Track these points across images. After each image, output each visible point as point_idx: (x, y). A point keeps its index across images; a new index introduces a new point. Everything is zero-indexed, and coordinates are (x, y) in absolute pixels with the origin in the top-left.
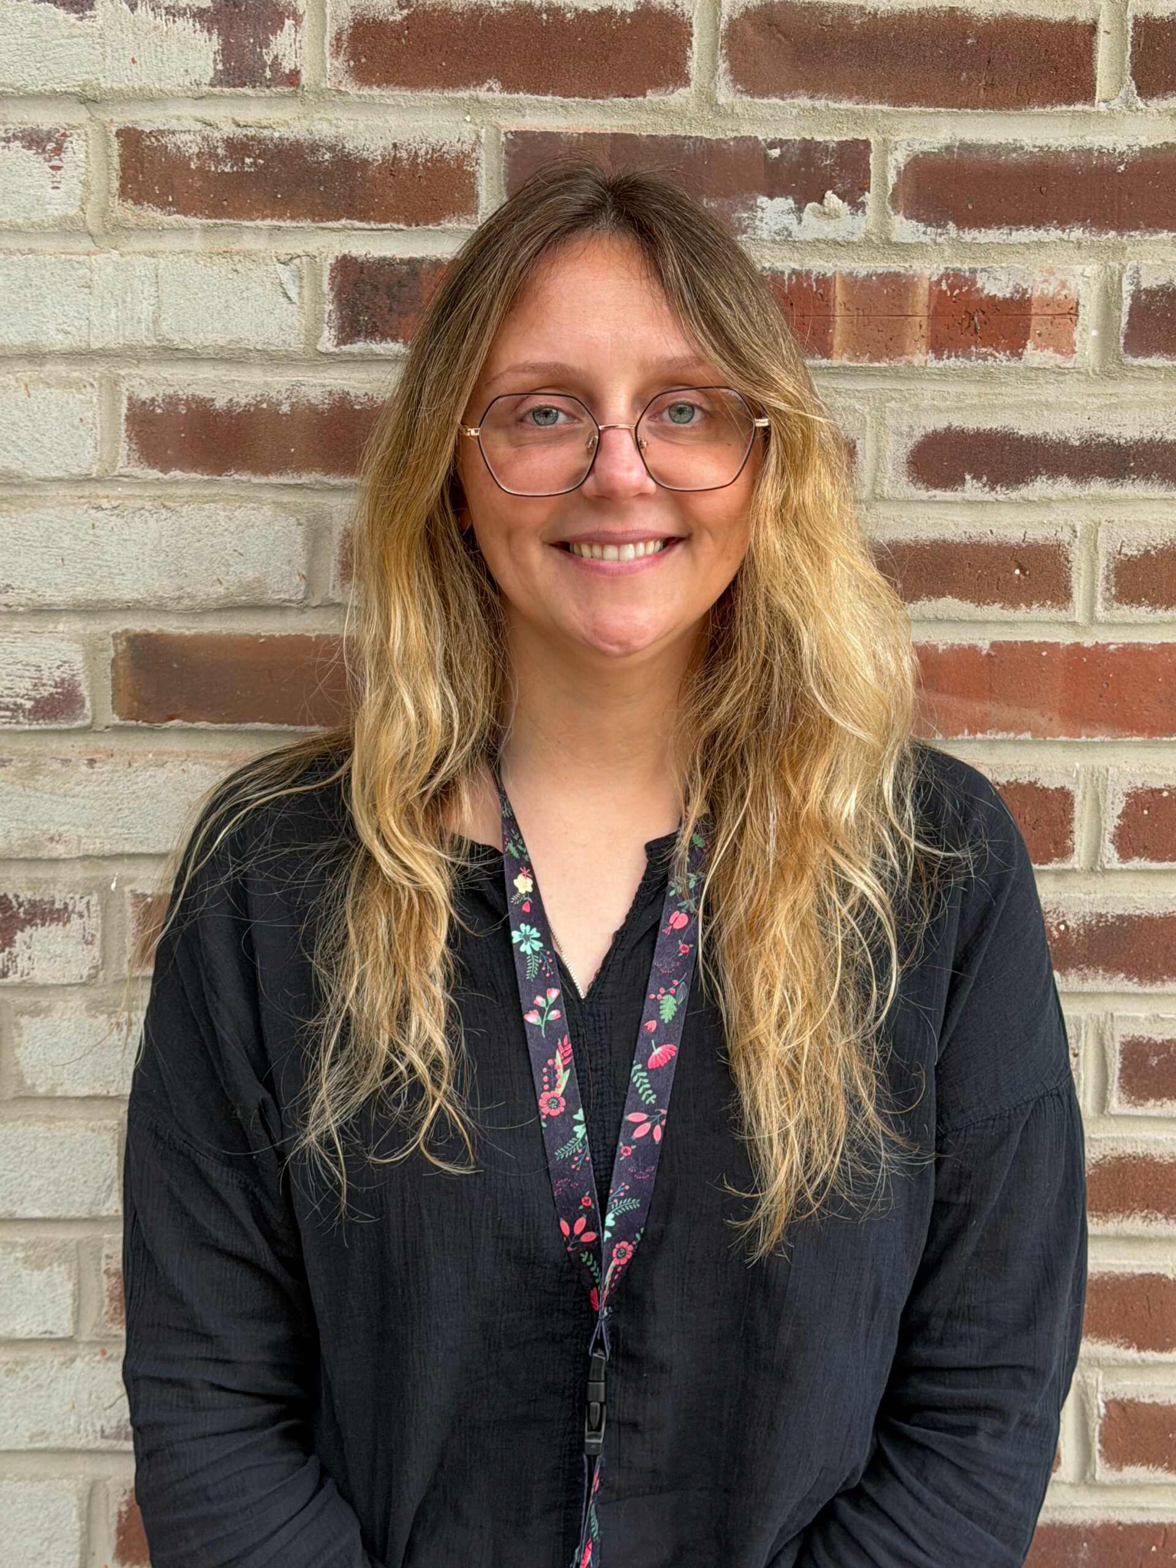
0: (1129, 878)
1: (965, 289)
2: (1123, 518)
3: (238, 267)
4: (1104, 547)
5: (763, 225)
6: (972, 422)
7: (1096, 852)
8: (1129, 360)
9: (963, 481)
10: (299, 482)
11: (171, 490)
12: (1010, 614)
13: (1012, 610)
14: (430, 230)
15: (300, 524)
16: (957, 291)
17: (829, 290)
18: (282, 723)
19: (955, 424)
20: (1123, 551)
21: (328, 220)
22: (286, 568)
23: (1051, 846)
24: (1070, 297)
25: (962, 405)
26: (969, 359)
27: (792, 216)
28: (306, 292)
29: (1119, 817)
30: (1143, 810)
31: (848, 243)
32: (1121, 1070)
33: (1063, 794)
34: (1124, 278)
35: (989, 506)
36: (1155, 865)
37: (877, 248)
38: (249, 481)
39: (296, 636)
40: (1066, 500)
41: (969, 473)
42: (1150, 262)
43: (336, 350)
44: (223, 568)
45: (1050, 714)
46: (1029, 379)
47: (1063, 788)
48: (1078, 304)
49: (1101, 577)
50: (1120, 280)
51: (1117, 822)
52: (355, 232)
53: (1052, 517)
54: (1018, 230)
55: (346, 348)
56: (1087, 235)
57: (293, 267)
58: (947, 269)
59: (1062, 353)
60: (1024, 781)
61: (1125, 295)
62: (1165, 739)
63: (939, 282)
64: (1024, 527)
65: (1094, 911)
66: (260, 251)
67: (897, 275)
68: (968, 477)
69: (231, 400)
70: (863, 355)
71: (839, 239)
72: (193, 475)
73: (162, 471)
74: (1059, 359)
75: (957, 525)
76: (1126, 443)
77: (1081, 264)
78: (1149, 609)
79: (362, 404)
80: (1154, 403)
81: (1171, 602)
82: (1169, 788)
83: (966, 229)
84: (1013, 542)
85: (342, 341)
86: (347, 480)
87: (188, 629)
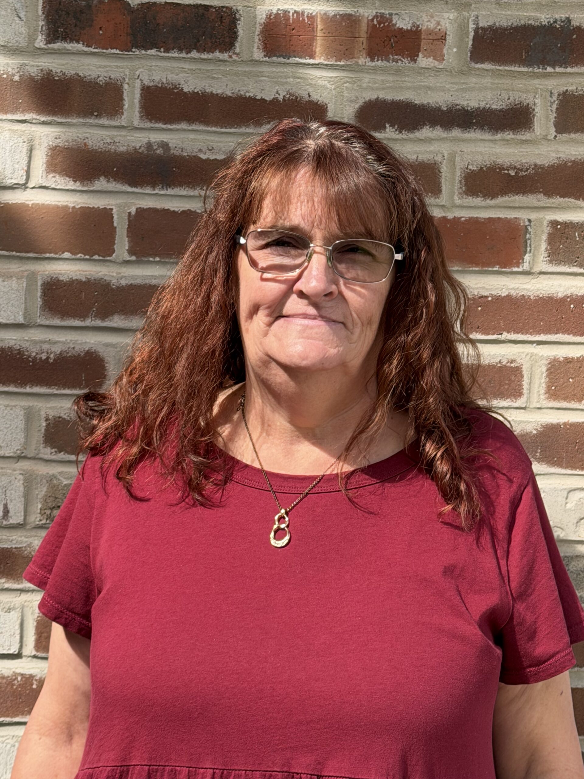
1: (386, 24)
2: (469, 150)
4: (460, 164)
6: (389, 96)
8: (473, 65)
9: (385, 128)
10: (24, 118)
15: (24, 142)
16: (382, 25)
17: (314, 22)
18: (13, 251)
19: (381, 96)
20: (469, 168)
22: (16, 166)
24: (441, 30)
25: (384, 86)
26: (388, 61)
28: (29, 15)
30: (478, 307)
34: (470, 20)
35: (399, 141)
39: (21, 203)
40: (439, 139)
41: (388, 123)
42: (484, 13)
43: (45, 47)
46: (420, 73)
48: (446, 34)
49: (457, 181)
50: (468, 22)
53: (432, 148)
55: (50, 46)
58: (377, 13)
59: (437, 60)
61: (470, 30)
62: (490, 269)
63: (372, 20)
64: (416, 153)
67: (351, 15)
68: (387, 126)
70: (332, 58)
74: (436, 63)
76: (471, 109)
77: (447, 12)
78: (482, 199)
79: (59, 76)
80: (486, 88)
81: (493, 196)
82: (491, 295)
84: (411, 161)
85: (49, 42)
86: (50, 118)
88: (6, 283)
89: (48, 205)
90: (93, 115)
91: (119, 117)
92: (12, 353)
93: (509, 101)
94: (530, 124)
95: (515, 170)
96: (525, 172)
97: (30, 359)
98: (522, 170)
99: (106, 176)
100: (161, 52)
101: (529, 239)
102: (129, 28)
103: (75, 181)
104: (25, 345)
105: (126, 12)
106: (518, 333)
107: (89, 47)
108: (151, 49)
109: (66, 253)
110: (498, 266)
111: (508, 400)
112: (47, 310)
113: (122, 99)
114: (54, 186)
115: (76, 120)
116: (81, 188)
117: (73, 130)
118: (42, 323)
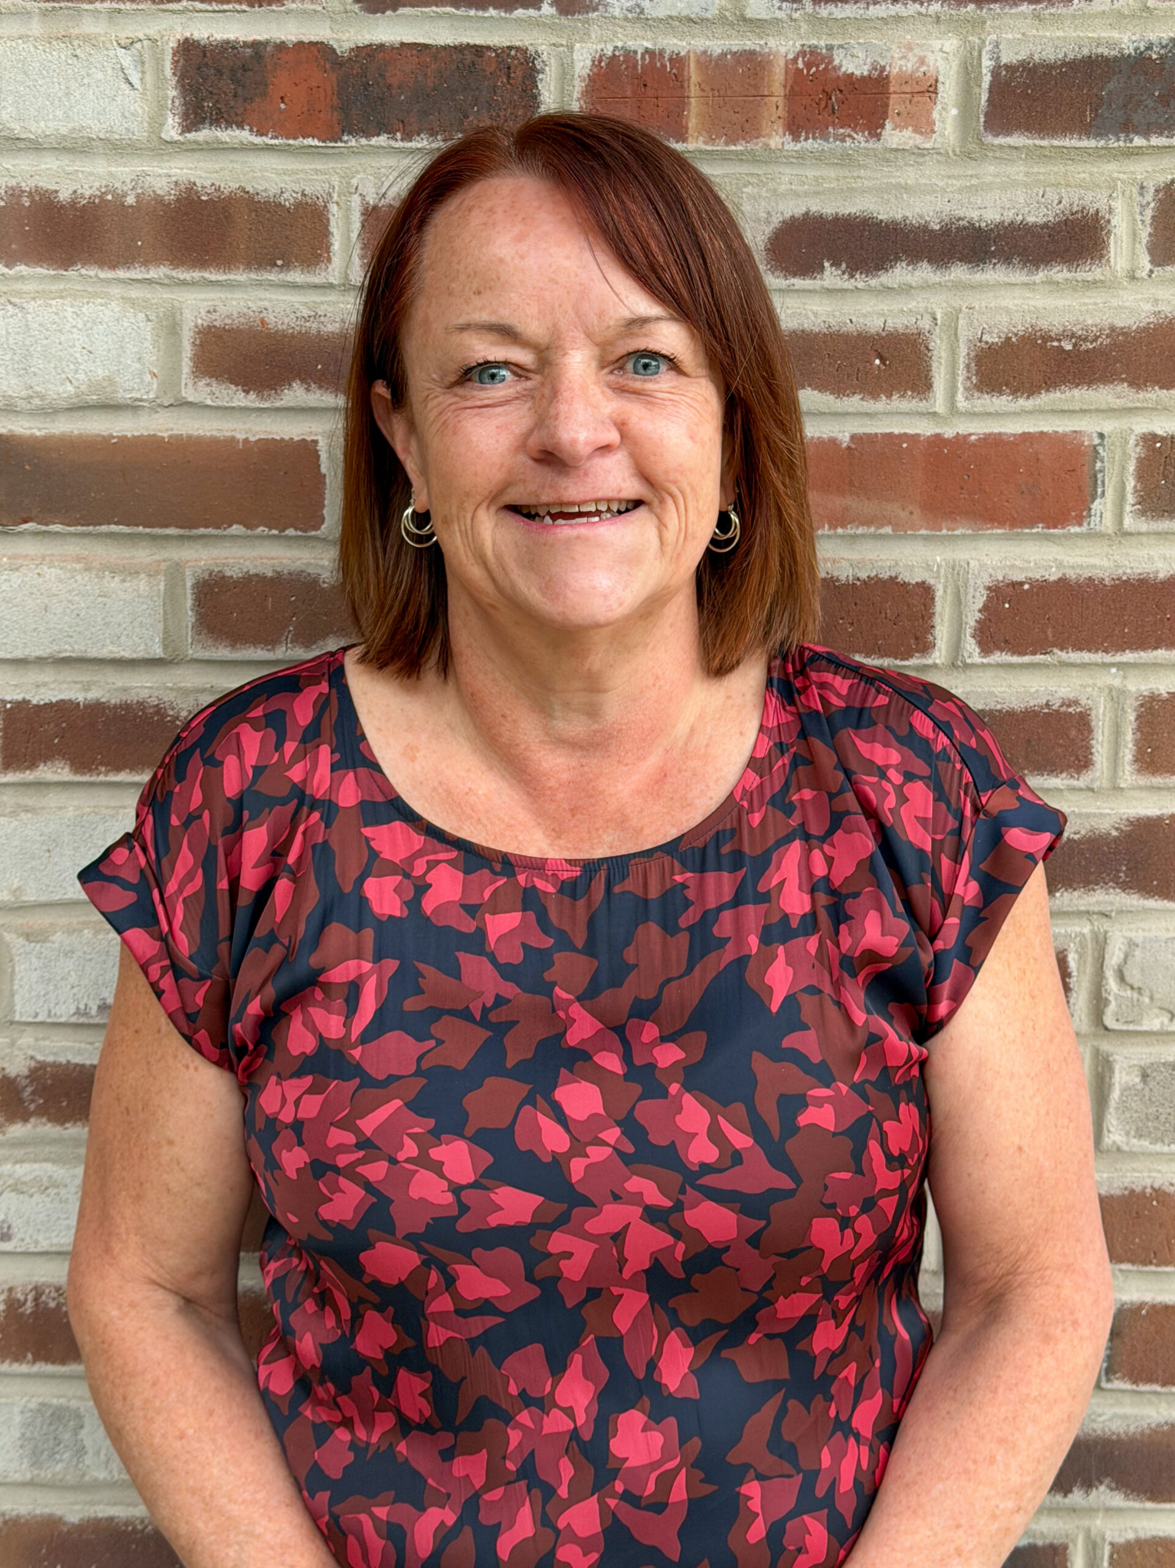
0: (989, 674)
1: (822, 67)
2: (984, 305)
3: (78, 52)
4: (965, 333)
5: (615, 2)
6: (829, 207)
7: (957, 646)
8: (990, 139)
9: (822, 269)
10: (148, 277)
11: (18, 286)
12: (870, 405)
13: (872, 402)
14: (273, 11)
15: (149, 320)
16: (814, 69)
17: (683, 70)
18: (137, 525)
19: (813, 209)
20: (984, 338)
21: (169, 2)
22: (138, 365)
23: (912, 641)
24: (928, 74)
25: (821, 189)
26: (827, 140)
28: (149, 78)
29: (980, 611)
30: (1004, 603)
31: (702, 20)
33: (924, 588)
34: (984, 53)
35: (849, 294)
36: (1016, 659)
37: (732, 25)
38: (96, 276)
39: (149, 436)
40: (926, 287)
41: (828, 260)
42: (1010, 36)
43: (181, 138)
44: (72, 367)
45: (910, 508)
46: (888, 161)
47: (924, 583)
48: (937, 81)
49: (962, 366)
50: (980, 55)
51: (978, 616)
52: (196, 14)
53: (912, 305)
54: (875, 4)
55: (191, 136)
56: (946, 8)
57: (134, 51)
58: (803, 46)
59: (921, 133)
60: (885, 575)
61: (984, 71)
62: (1027, 531)
63: (795, 60)
64: (884, 315)
66: (100, 35)
67: (752, 53)
68: (827, 264)
69: (75, 192)
70: (719, 137)
71: (692, 16)
72: (39, 270)
73: (7, 266)
74: (918, 139)
75: (816, 314)
76: (987, 226)
77: (940, 39)
78: (1011, 398)
79: (209, 194)
80: (1014, 184)
81: (1032, 390)
82: (1030, 581)
83: (822, 4)
84: (872, 331)
85: (187, 129)
86: (196, 275)
87: (39, 429)
88: (127, 584)
89: (199, 437)
90: (275, 265)
91: (324, 266)
92: (144, 713)
93: (1061, 207)
94: (1102, 249)
95: (1073, 340)
96: (1091, 343)
98: (1085, 340)
99: (303, 381)
100: (396, 140)
101: (1101, 471)
102: (335, 97)
103: (247, 392)
104: (168, 697)
105: (328, 66)
106: (1081, 649)
107: (262, 135)
108: (378, 135)
109: (235, 526)
110: (1040, 525)
111: (1064, 775)
112: (205, 631)
113: (327, 234)
114: (209, 402)
115: (245, 276)
116: (257, 404)
117: (238, 295)
118: (196, 656)
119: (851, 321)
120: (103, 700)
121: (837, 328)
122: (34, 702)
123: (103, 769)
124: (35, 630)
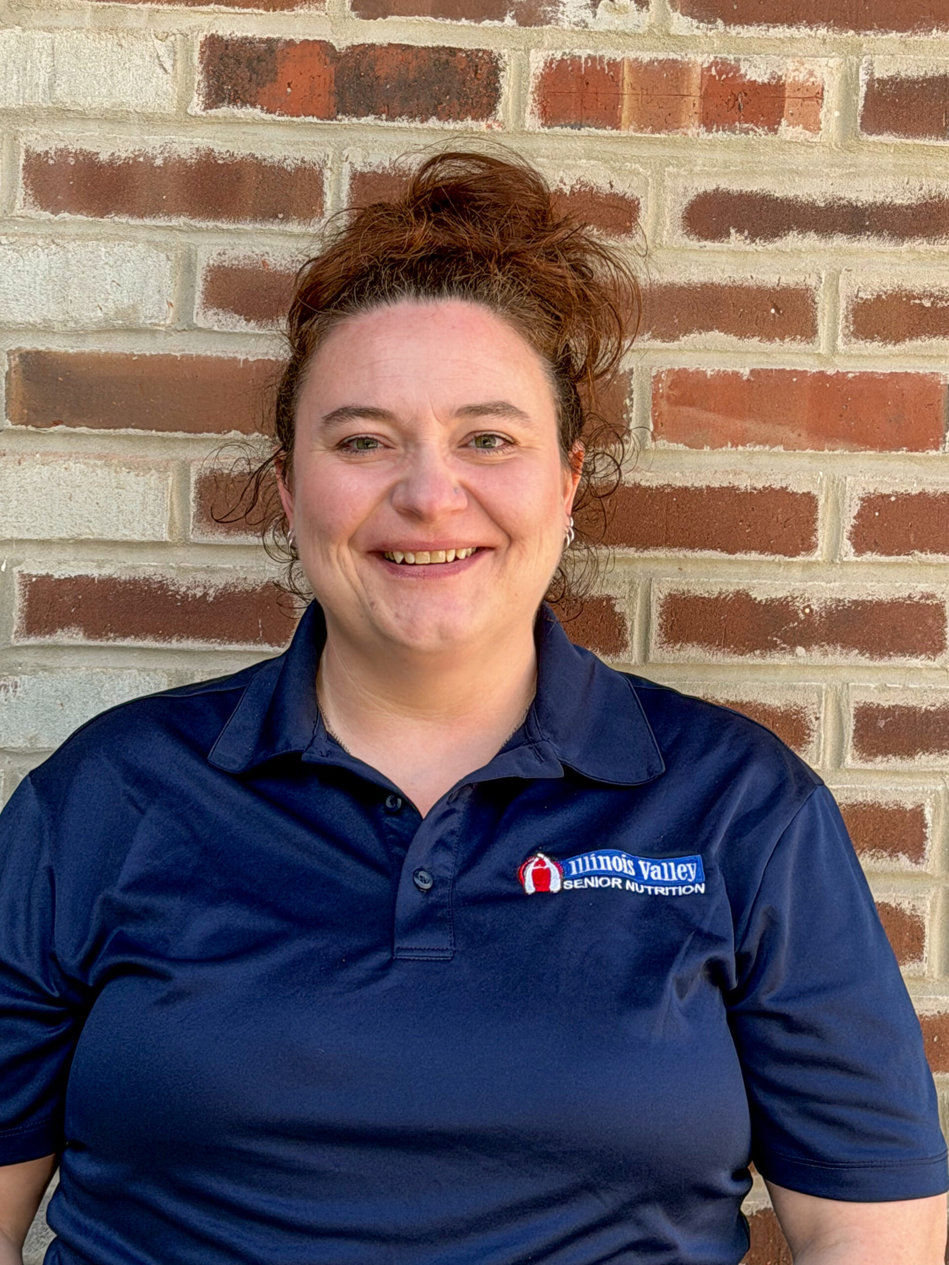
0: (863, 570)
1: (731, 75)
2: (860, 268)
3: (123, 42)
4: (844, 291)
5: (565, 17)
6: (735, 185)
7: (835, 548)
8: (865, 136)
9: (728, 234)
10: (170, 224)
11: (61, 229)
12: (767, 346)
13: (768, 343)
14: (285, 15)
15: (169, 260)
16: (724, 76)
17: (618, 73)
18: (151, 430)
19: (722, 186)
20: (859, 295)
21: (199, 5)
22: (157, 296)
23: (799, 542)
24: (816, 84)
25: (728, 171)
26: (734, 133)
27: (588, 11)
28: (179, 65)
29: (855, 518)
30: (874, 512)
31: (635, 34)
32: (855, 731)
33: (809, 497)
34: (861, 69)
35: (751, 256)
36: (884, 559)
37: (658, 39)
38: (127, 222)
39: (164, 355)
40: (813, 251)
41: (734, 227)
42: (882, 57)
43: (204, 114)
44: (103, 296)
45: (799, 431)
46: (783, 150)
47: (809, 493)
48: (823, 89)
49: (842, 317)
50: (858, 71)
51: (853, 522)
52: (221, 15)
53: (802, 266)
54: (774, 27)
55: (212, 112)
56: (831, 33)
57: (168, 42)
58: (716, 58)
59: (810, 130)
60: (777, 486)
61: (861, 83)
62: (894, 453)
63: (709, 69)
64: (778, 273)
65: (834, 596)
66: (141, 29)
67: (675, 61)
68: (732, 231)
69: (113, 154)
70: (647, 127)
71: (627, 31)
72: (79, 217)
73: (53, 213)
74: (808, 135)
75: (723, 271)
76: (863, 205)
77: (826, 57)
78: (881, 344)
79: (224, 159)
80: (885, 172)
81: (897, 340)
82: (896, 494)
83: (732, 26)
84: (769, 286)
85: (208, 106)
86: (211, 224)
87: (72, 348)
88: (140, 478)
89: (207, 357)
91: (317, 220)
92: (149, 587)
93: (922, 192)
95: (932, 299)
96: (946, 302)
97: (179, 597)
98: (941, 299)
100: (382, 120)
102: (333, 85)
103: (248, 321)
104: (171, 574)
106: (937, 552)
107: (271, 113)
108: (367, 115)
109: (233, 432)
110: (905, 448)
111: (923, 656)
112: (205, 520)
113: (321, 193)
114: (216, 328)
115: (251, 225)
116: (257, 331)
117: (244, 241)
118: (196, 540)
119: (752, 277)
120: (115, 576)
121: (740, 283)
122: (56, 577)
123: (112, 635)
124: (59, 515)
